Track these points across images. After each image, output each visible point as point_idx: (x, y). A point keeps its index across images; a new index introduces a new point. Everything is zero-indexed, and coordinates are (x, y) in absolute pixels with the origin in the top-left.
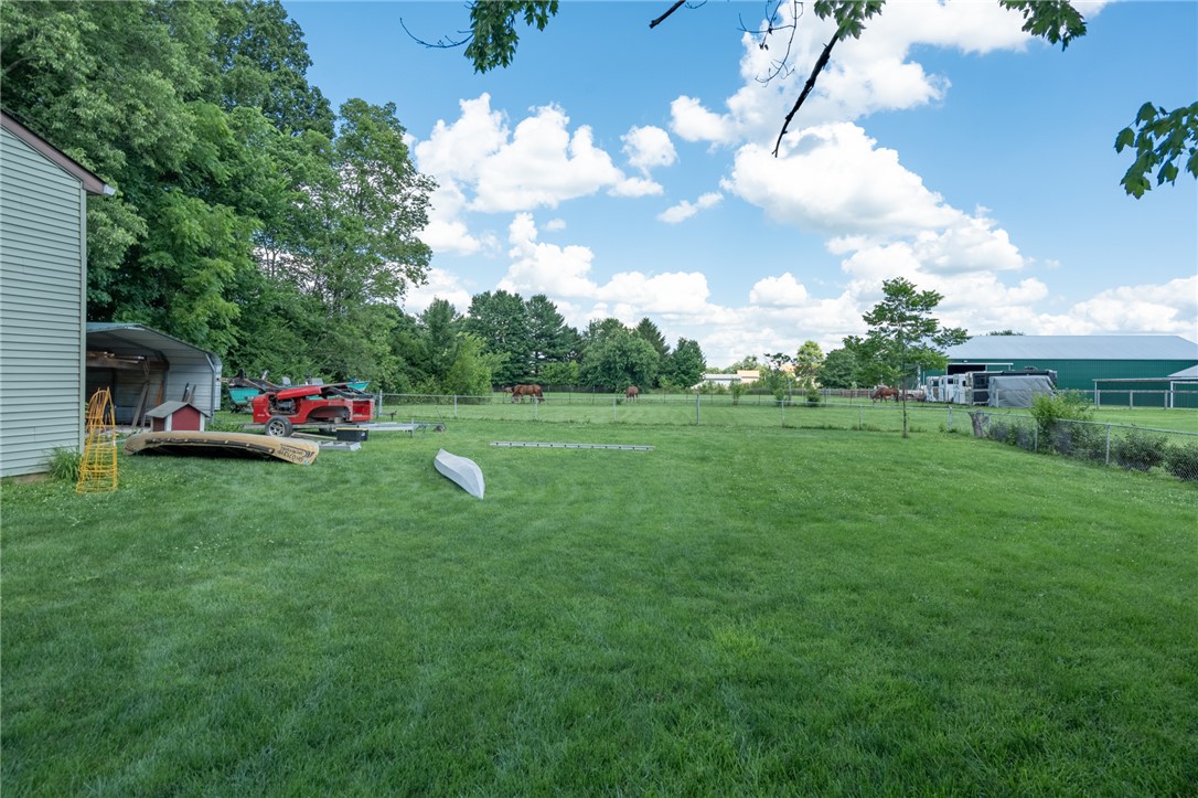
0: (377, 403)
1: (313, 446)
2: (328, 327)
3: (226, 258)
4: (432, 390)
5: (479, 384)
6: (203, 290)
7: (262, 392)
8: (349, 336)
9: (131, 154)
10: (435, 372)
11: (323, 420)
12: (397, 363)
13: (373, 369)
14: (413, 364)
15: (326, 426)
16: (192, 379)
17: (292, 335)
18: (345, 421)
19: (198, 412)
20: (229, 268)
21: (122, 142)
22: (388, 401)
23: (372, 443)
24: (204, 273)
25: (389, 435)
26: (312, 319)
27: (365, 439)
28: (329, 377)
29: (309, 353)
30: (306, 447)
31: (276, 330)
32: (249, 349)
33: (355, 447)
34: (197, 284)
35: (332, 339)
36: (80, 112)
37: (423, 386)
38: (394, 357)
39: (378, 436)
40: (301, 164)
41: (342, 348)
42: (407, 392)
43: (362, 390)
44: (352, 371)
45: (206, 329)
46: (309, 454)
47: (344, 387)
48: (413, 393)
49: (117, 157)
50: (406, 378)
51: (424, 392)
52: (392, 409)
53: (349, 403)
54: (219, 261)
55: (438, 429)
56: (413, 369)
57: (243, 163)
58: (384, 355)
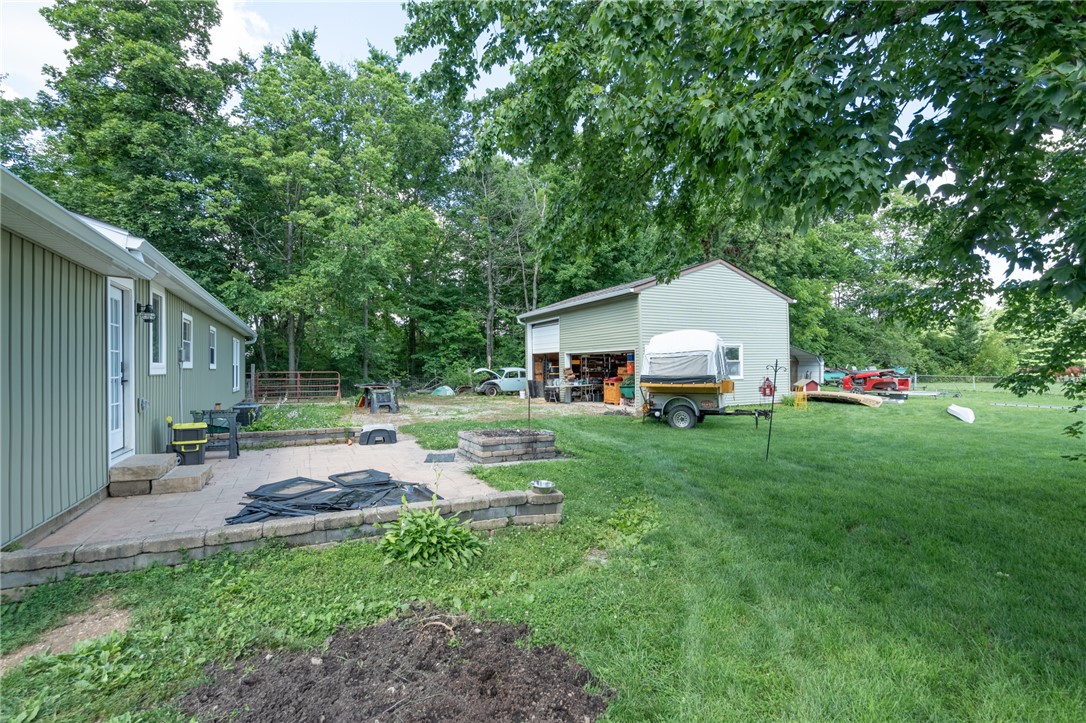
0: (913, 381)
1: (879, 399)
2: (877, 335)
3: (819, 306)
4: (960, 372)
5: (1004, 367)
6: (809, 324)
7: (847, 374)
8: (891, 339)
9: (779, 267)
10: (962, 359)
11: (880, 389)
12: (929, 353)
13: (909, 359)
14: (942, 354)
15: (882, 392)
16: (810, 369)
17: (854, 341)
18: (894, 389)
19: (817, 384)
20: (822, 311)
21: (774, 262)
22: (921, 380)
23: (911, 401)
24: (809, 315)
25: (922, 397)
26: (866, 331)
27: (906, 398)
28: (878, 365)
29: (864, 351)
30: (872, 399)
31: (845, 340)
32: (829, 351)
33: (901, 401)
34: (806, 321)
35: (879, 342)
36: (759, 255)
37: (951, 369)
38: (925, 350)
39: (914, 398)
40: (855, 239)
41: (886, 347)
42: (937, 374)
43: (902, 372)
44: (894, 361)
45: (810, 343)
46: (877, 403)
47: (892, 372)
48: (943, 374)
49: (772, 270)
50: (936, 364)
51: (952, 373)
52: (924, 385)
53: (896, 380)
54: (816, 308)
55: (956, 396)
56: (942, 357)
57: (824, 252)
58: (917, 349)
